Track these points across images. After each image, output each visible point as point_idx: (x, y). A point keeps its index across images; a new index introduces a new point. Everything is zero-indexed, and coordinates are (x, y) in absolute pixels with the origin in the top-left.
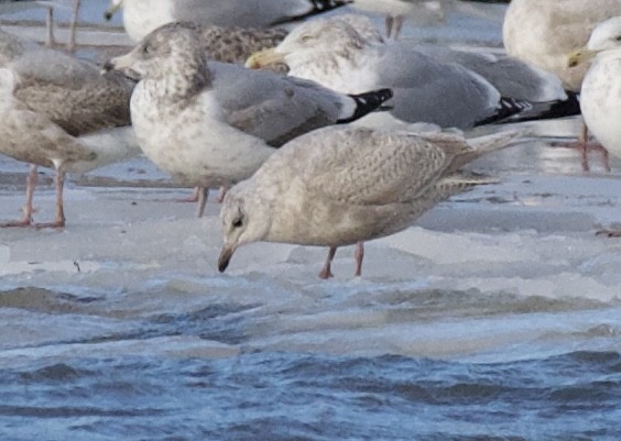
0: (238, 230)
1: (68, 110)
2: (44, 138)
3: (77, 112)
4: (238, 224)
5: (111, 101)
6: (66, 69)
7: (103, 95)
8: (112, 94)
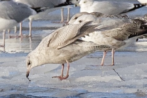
0: (30, 65)
1: (116, 33)
2: (113, 43)
3: (119, 33)
4: (29, 64)
5: (127, 27)
6: (113, 23)
7: (124, 26)
8: (127, 25)
